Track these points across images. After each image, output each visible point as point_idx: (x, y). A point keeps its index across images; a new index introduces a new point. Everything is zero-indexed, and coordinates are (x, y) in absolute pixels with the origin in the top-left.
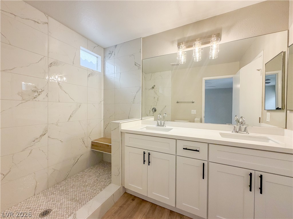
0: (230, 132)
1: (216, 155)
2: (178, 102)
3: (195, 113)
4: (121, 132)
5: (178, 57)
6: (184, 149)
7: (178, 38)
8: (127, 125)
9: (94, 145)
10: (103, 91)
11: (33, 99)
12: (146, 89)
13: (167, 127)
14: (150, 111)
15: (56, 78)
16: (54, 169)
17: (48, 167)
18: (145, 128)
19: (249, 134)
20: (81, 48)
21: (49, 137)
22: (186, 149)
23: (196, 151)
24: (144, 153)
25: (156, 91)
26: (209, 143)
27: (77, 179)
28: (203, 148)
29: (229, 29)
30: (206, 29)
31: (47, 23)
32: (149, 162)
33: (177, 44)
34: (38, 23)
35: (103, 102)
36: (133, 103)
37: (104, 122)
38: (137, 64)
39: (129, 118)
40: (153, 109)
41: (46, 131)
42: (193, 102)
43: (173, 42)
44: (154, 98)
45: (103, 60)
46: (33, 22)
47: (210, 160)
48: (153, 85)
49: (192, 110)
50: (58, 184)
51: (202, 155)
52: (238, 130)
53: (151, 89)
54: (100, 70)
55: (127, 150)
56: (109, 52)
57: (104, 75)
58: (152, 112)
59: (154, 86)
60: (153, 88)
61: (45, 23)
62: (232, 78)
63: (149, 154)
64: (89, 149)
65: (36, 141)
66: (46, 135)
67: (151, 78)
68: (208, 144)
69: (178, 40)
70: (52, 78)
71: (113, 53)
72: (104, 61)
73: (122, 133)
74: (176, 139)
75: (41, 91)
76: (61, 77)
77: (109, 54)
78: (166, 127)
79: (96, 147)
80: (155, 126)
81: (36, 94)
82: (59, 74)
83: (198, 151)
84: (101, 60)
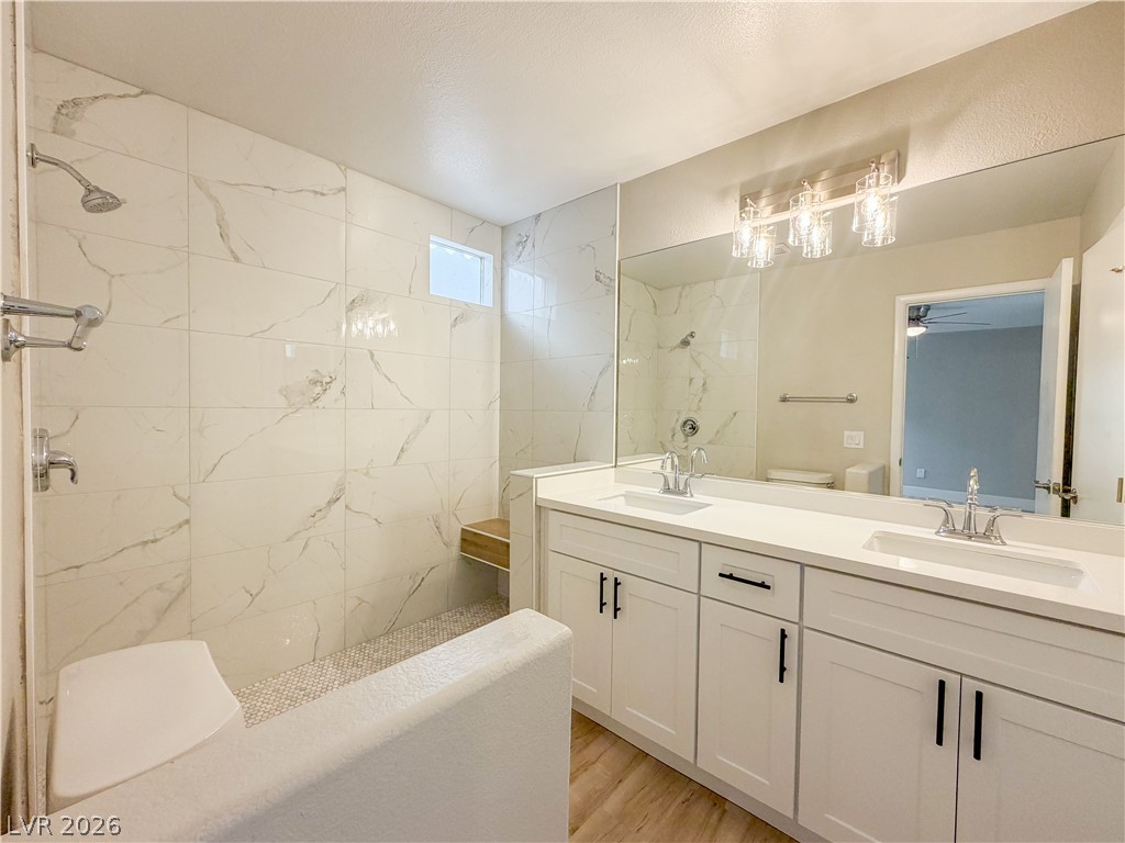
0: (928, 534)
1: (827, 605)
2: (784, 400)
3: (861, 446)
4: (539, 508)
5: (737, 249)
6: (721, 575)
7: (742, 176)
8: (556, 486)
9: (469, 541)
10: (497, 367)
11: (311, 404)
12: (659, 347)
13: (698, 498)
14: (674, 430)
15: (368, 326)
16: (359, 599)
17: (345, 591)
18: (623, 498)
19: (1004, 544)
20: (432, 238)
21: (347, 507)
22: (731, 577)
23: (762, 585)
24: (603, 579)
25: (699, 353)
26: (805, 565)
27: (419, 638)
28: (784, 578)
29: (938, 129)
30: (847, 138)
31: (344, 189)
32: (616, 610)
33: (738, 200)
34: (322, 194)
35: (497, 405)
36: (589, 410)
37: (501, 468)
38: (602, 277)
39: (575, 461)
40: (685, 423)
41: (342, 490)
42: (851, 401)
43: (723, 194)
44: (691, 380)
45: (498, 265)
46: (312, 194)
47: (805, 624)
48: (689, 332)
49: (846, 433)
50: (368, 641)
51: (782, 602)
52: (959, 527)
53: (678, 346)
54: (488, 301)
55: (555, 564)
56: (517, 239)
57: (503, 316)
58: (680, 436)
59: (692, 335)
60: (685, 343)
61: (340, 191)
62: (1042, 292)
63: (617, 584)
64: (455, 550)
65: (319, 515)
66: (341, 503)
67: (679, 303)
68: (803, 566)
69: (743, 186)
70: (356, 324)
71: (529, 244)
72: (502, 269)
73: (542, 509)
74: (700, 541)
75: (329, 380)
76: (385, 322)
77: (518, 244)
78: (692, 496)
79: (472, 548)
80: (655, 491)
81: (318, 389)
82: (381, 313)
83: (768, 587)
84: (494, 268)
